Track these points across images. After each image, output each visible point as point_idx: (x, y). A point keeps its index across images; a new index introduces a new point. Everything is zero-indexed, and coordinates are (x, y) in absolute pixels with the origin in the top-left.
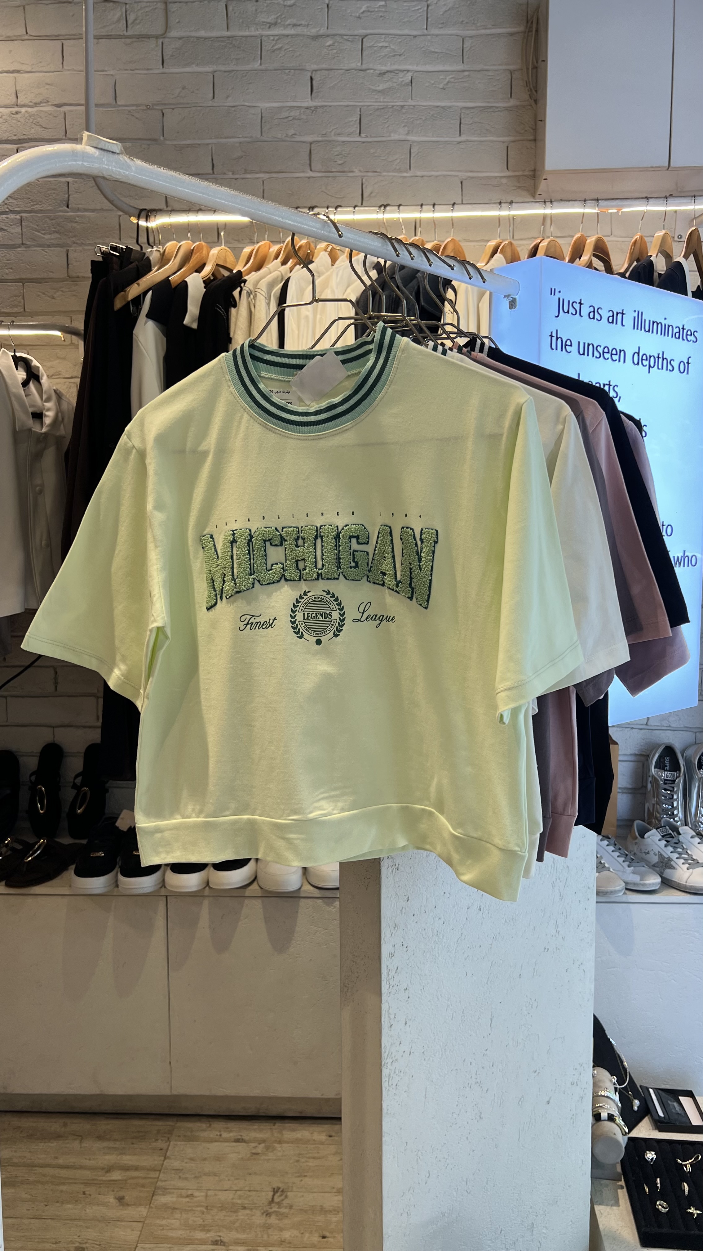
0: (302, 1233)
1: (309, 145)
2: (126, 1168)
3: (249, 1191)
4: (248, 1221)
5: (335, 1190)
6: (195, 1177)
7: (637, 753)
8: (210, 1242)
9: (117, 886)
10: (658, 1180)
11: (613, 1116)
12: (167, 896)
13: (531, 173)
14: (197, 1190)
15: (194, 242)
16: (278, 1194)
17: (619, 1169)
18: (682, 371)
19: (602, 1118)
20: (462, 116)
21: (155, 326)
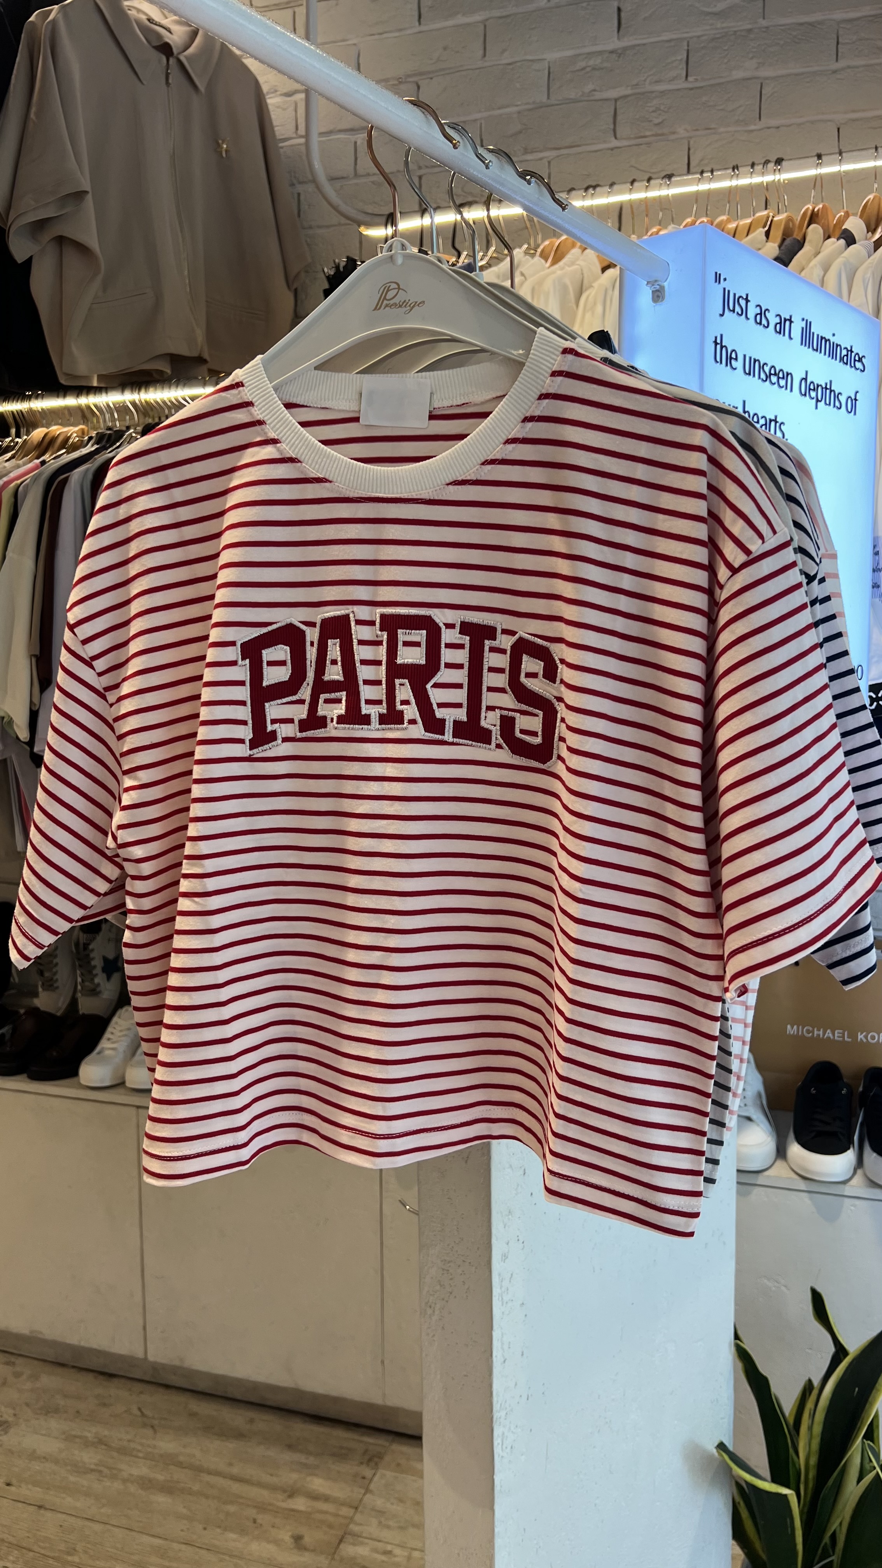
1: (613, 102)
2: (314, 1496)
6: (400, 1527)
14: (398, 1545)
20: (841, 33)
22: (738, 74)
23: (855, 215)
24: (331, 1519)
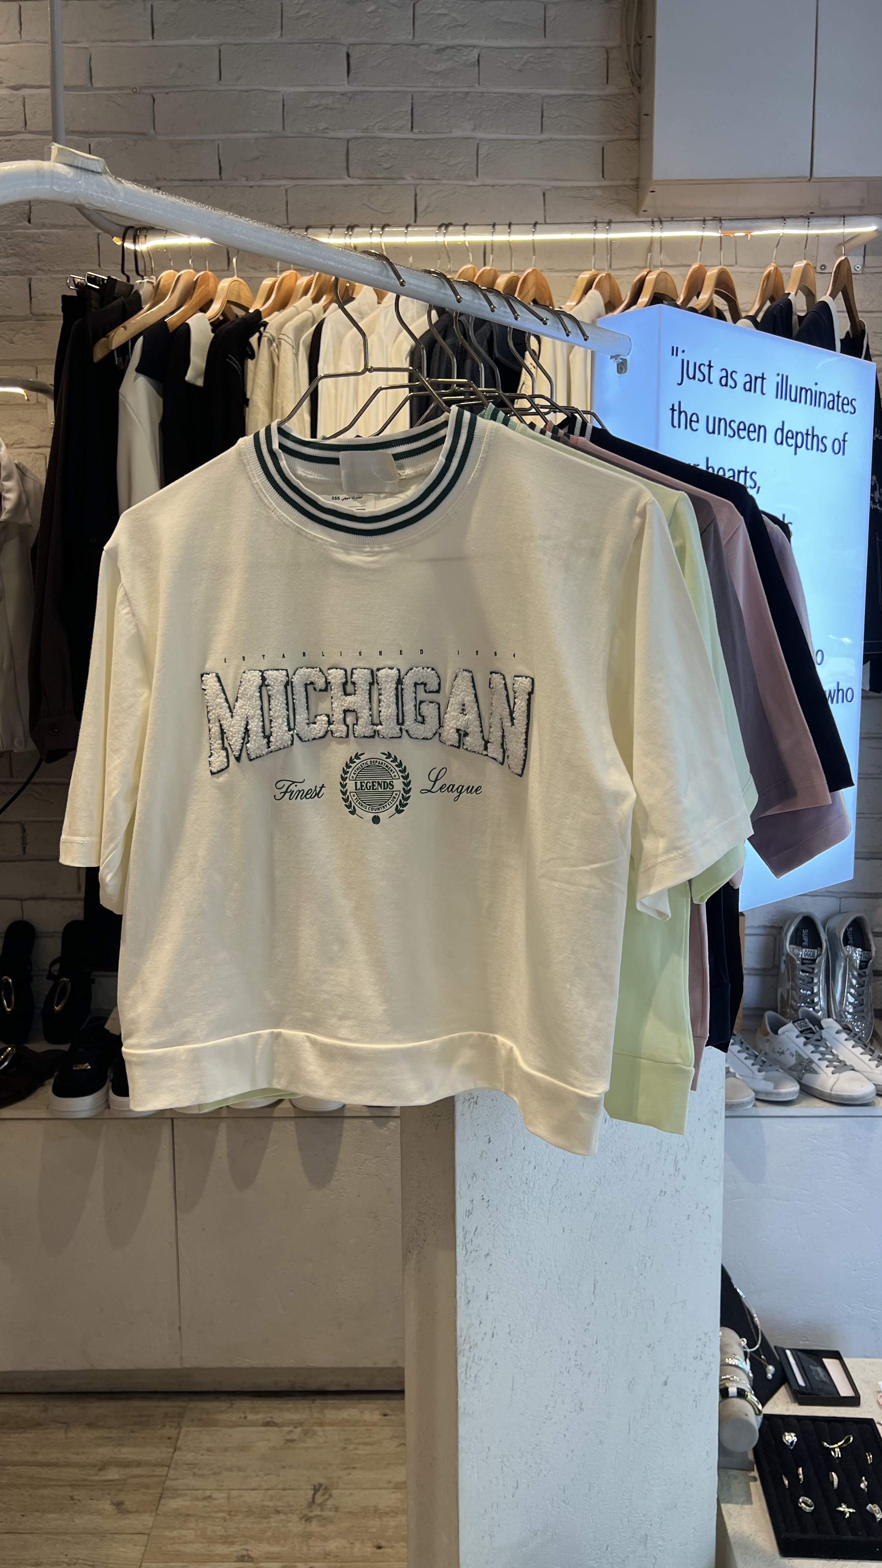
0: (352, 1543)
1: (345, 142)
2: (125, 1464)
3: (284, 1489)
4: (283, 1530)
5: (391, 1485)
6: (214, 1473)
7: (767, 924)
8: (235, 1559)
9: (109, 1107)
10: (800, 1470)
11: (743, 1391)
12: (172, 1119)
13: (633, 183)
14: (216, 1490)
15: (197, 271)
16: (321, 1492)
17: (751, 1456)
18: (836, 451)
19: (730, 1395)
20: (545, 107)
21: (149, 385)
22: (457, 133)
24: (147, 1480)
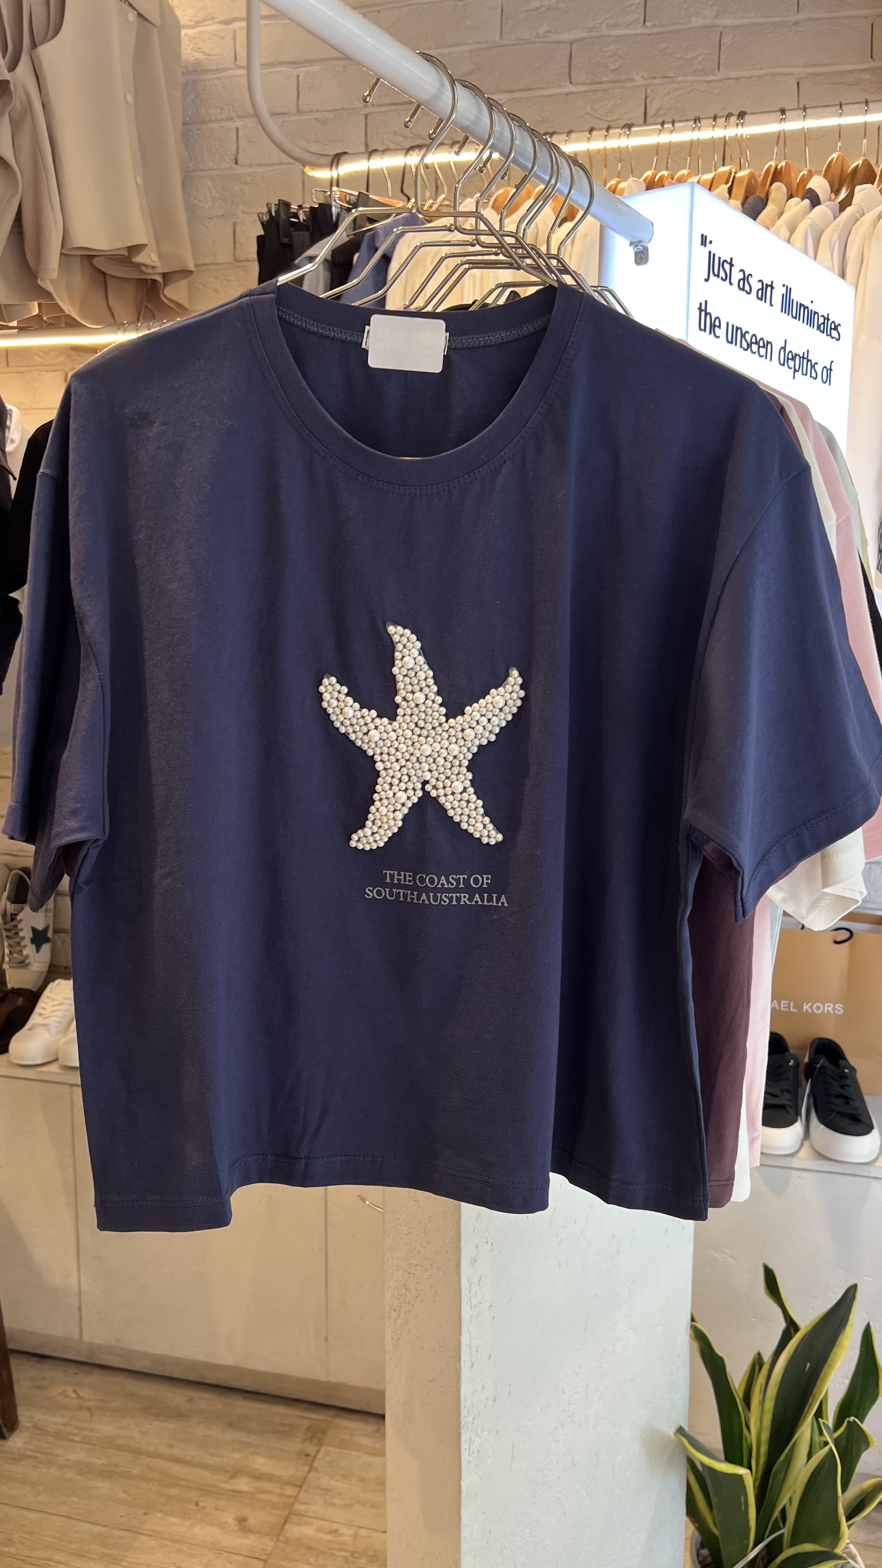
1: (569, 45)
2: (258, 1476)
6: (346, 1505)
14: (344, 1524)
22: (698, 22)
23: (818, 173)
24: (276, 1499)
